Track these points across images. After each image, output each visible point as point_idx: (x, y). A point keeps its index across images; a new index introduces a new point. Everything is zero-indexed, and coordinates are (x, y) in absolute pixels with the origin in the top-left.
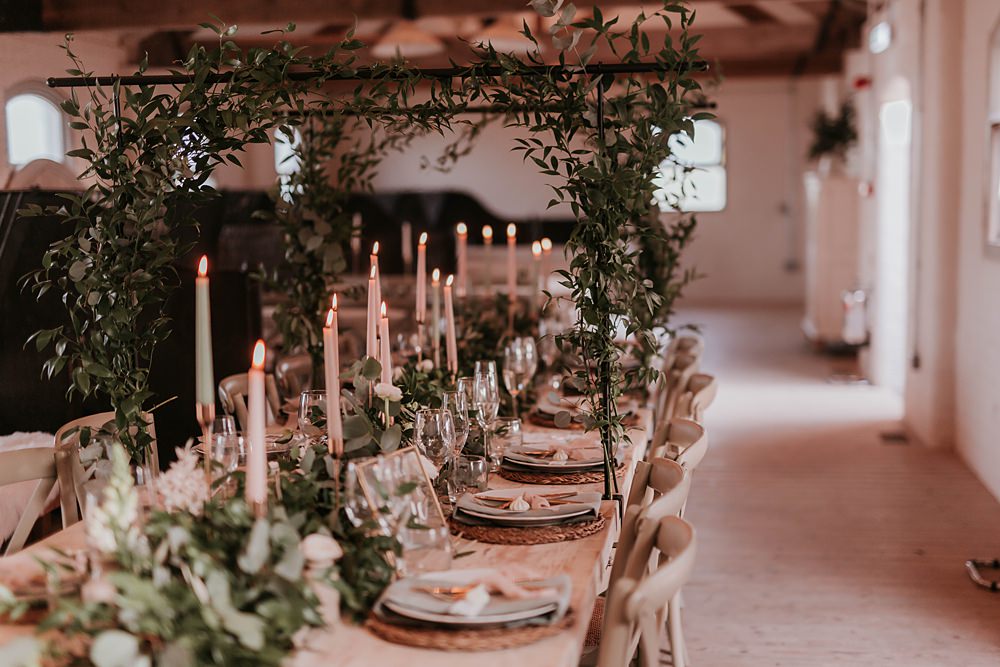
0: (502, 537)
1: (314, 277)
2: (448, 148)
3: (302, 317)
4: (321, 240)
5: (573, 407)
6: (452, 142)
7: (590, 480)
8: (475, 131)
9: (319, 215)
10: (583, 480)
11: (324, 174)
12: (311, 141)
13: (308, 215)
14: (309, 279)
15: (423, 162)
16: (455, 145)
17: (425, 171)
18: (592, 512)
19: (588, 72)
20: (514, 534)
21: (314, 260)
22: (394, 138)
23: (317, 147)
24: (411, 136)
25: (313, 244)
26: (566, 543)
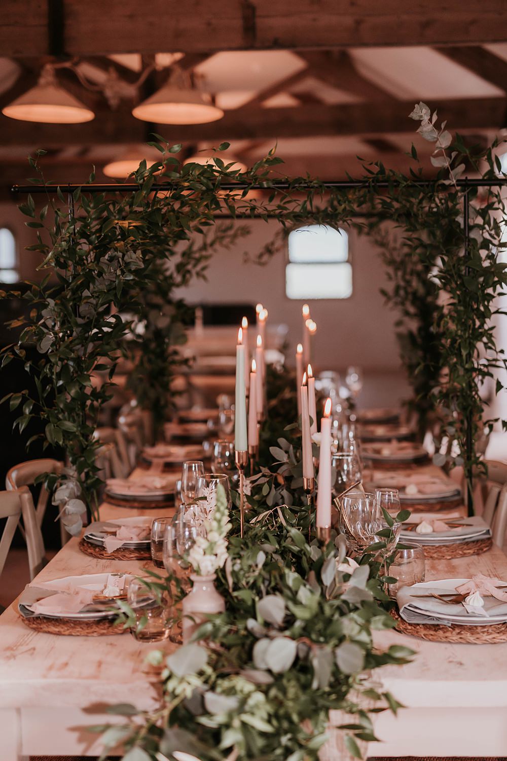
0: (425, 554)
1: (158, 350)
2: (267, 246)
4: (169, 319)
5: (377, 452)
6: (269, 242)
9: (165, 300)
11: (165, 267)
14: (153, 351)
15: (245, 257)
17: (245, 265)
19: (458, 186)
20: (433, 551)
21: (160, 335)
24: (235, 236)
26: (476, 557)
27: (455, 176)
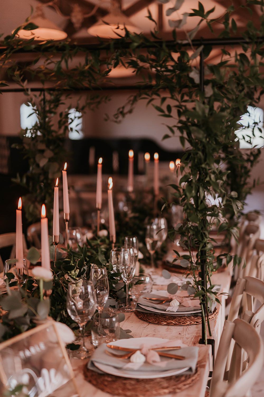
1: (45, 181)
2: (119, 109)
3: (36, 204)
6: (122, 106)
7: (193, 323)
8: (135, 100)
9: (48, 146)
10: (188, 323)
11: (51, 123)
12: (44, 105)
13: (42, 146)
16: (123, 108)
18: (190, 369)
19: (193, 45)
22: (90, 104)
23: (47, 109)
24: (99, 103)
25: (43, 163)
27: (190, 36)
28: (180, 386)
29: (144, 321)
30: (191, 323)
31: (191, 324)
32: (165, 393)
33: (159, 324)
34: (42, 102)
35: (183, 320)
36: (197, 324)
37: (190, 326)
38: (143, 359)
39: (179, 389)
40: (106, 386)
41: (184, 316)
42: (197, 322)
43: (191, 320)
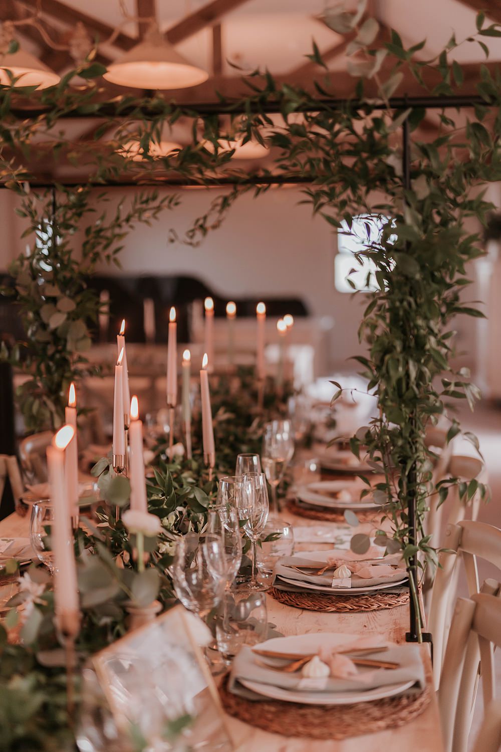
1: (58, 356)
2: (198, 221)
3: (45, 398)
4: (65, 316)
5: (334, 495)
6: (202, 215)
7: (383, 606)
8: (225, 203)
9: (63, 291)
10: (375, 607)
11: (68, 248)
12: (54, 213)
14: (52, 358)
15: (172, 236)
16: (205, 218)
17: (172, 245)
18: (417, 684)
19: (392, 107)
21: (58, 338)
22: (141, 212)
23: (61, 220)
24: (159, 209)
25: (56, 321)
26: (388, 734)
27: (386, 91)
28: (404, 714)
29: (292, 606)
30: (380, 606)
31: (379, 609)
32: (380, 729)
33: (320, 610)
34: (51, 208)
35: (363, 602)
36: (390, 609)
37: (378, 612)
38: (326, 670)
39: (403, 719)
40: (271, 721)
41: (363, 595)
42: (390, 605)
43: (380, 601)
